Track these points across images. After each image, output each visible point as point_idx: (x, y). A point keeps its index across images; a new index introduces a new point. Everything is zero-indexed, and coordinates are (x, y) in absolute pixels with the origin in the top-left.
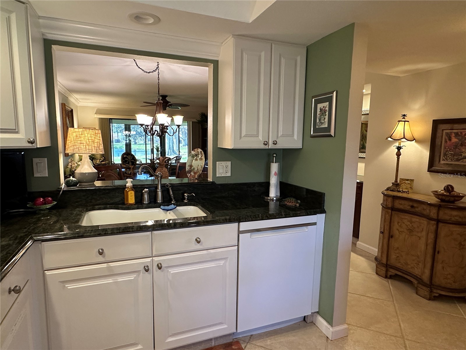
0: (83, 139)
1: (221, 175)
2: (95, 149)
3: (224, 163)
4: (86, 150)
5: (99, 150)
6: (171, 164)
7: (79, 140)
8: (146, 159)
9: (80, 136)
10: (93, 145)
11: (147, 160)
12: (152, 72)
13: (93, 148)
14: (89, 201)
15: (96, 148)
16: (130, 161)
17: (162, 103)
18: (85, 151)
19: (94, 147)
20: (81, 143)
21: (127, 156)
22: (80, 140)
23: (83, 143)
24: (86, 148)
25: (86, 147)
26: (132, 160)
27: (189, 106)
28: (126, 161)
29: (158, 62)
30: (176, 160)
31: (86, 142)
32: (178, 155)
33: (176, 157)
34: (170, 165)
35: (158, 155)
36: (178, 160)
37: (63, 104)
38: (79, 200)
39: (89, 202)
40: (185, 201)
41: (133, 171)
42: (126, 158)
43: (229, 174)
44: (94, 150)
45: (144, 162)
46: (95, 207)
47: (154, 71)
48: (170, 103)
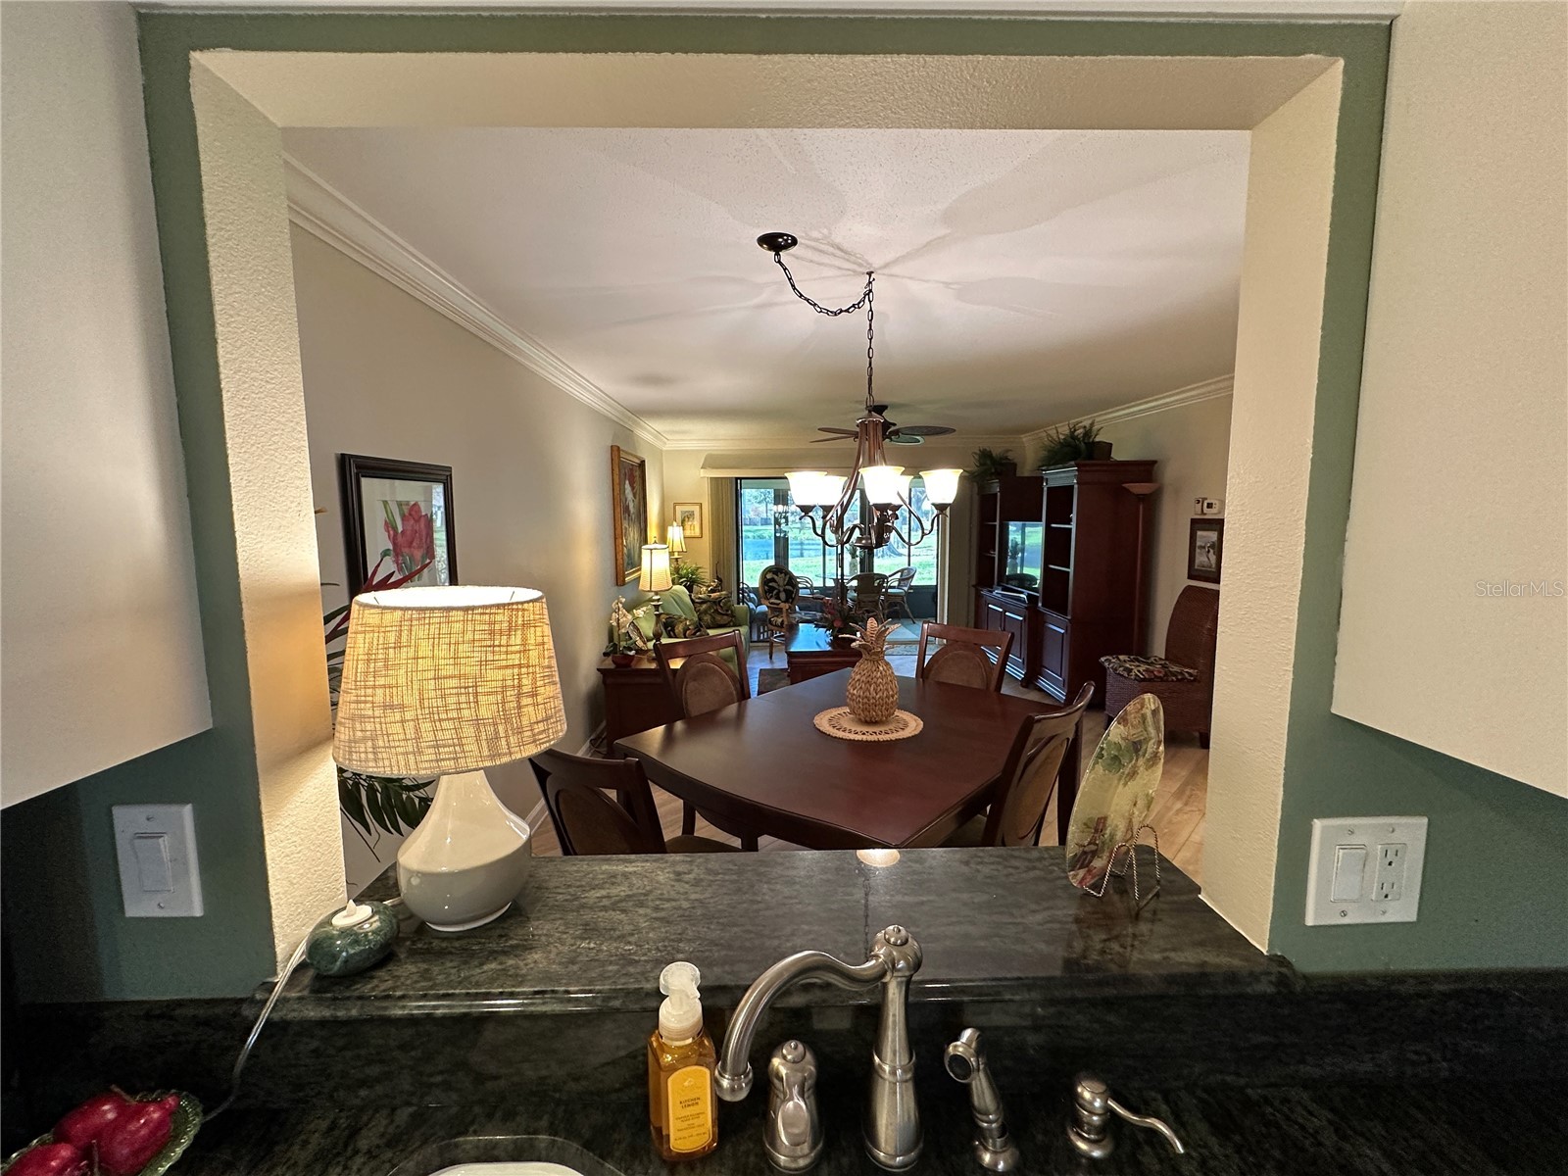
0: (402, 681)
1: (1345, 914)
2: (478, 740)
3: (1367, 830)
4: (420, 753)
5: (513, 740)
6: (887, 590)
7: (381, 681)
8: (824, 578)
9: (386, 660)
11: (827, 580)
12: (847, 311)
13: (469, 731)
14: (439, 1079)
16: (781, 589)
17: (880, 425)
18: (411, 757)
19: (477, 722)
20: (392, 707)
21: (776, 577)
22: (384, 686)
23: (402, 707)
24: (418, 738)
25: (417, 729)
26: (787, 587)
27: (954, 431)
28: (772, 589)
29: (870, 274)
30: (900, 580)
31: (421, 700)
32: (907, 566)
33: (902, 571)
34: (886, 594)
35: (855, 566)
36: (904, 580)
37: (615, 449)
38: (374, 1070)
39: (437, 1085)
41: (788, 616)
42: (773, 580)
43: (1403, 910)
44: (471, 746)
45: (818, 583)
46: (457, 1146)
47: (853, 306)
48: (892, 428)
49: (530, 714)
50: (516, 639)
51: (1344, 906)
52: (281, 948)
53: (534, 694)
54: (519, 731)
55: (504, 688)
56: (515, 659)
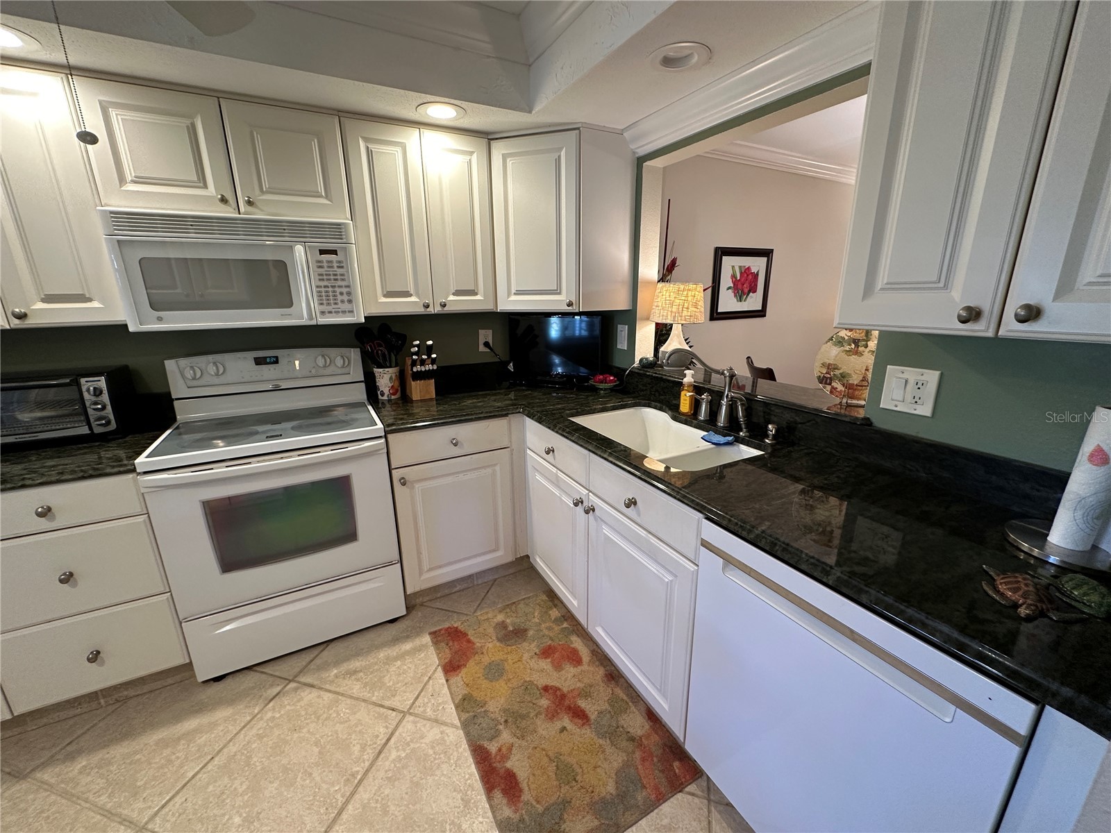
1: (896, 406)
3: (911, 374)
5: (678, 318)
10: (670, 309)
13: (669, 313)
15: (673, 314)
19: (671, 312)
23: (658, 306)
24: (660, 313)
31: (662, 305)
40: (767, 441)
43: (925, 410)
44: (669, 317)
49: (685, 313)
50: (685, 293)
51: (897, 403)
52: (636, 360)
53: (687, 308)
54: (681, 316)
55: (679, 305)
56: (683, 298)
